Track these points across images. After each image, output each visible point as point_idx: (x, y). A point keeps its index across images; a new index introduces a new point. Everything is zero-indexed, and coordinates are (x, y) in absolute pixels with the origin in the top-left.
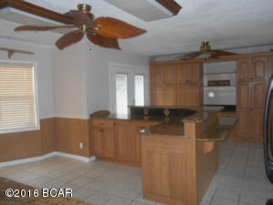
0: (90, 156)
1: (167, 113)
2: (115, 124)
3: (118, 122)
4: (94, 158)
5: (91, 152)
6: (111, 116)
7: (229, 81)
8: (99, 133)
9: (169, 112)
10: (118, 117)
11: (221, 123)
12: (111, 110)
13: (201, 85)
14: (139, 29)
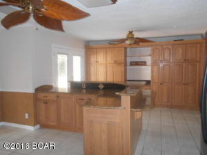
0: (35, 125)
1: (101, 87)
2: (58, 97)
3: (59, 95)
4: (38, 126)
5: (36, 121)
6: (53, 90)
7: (145, 62)
8: (43, 106)
9: (103, 86)
10: (60, 91)
12: (54, 85)
13: (126, 65)
14: (83, 12)
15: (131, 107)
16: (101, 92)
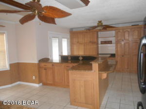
0: (39, 83)
1: (81, 58)
2: (53, 65)
3: (54, 64)
4: (41, 84)
5: (40, 81)
6: (50, 61)
7: (111, 41)
8: (44, 71)
10: (54, 61)
11: (109, 63)
13: (98, 44)
14: (67, 13)
15: (99, 71)
16: (81, 62)
